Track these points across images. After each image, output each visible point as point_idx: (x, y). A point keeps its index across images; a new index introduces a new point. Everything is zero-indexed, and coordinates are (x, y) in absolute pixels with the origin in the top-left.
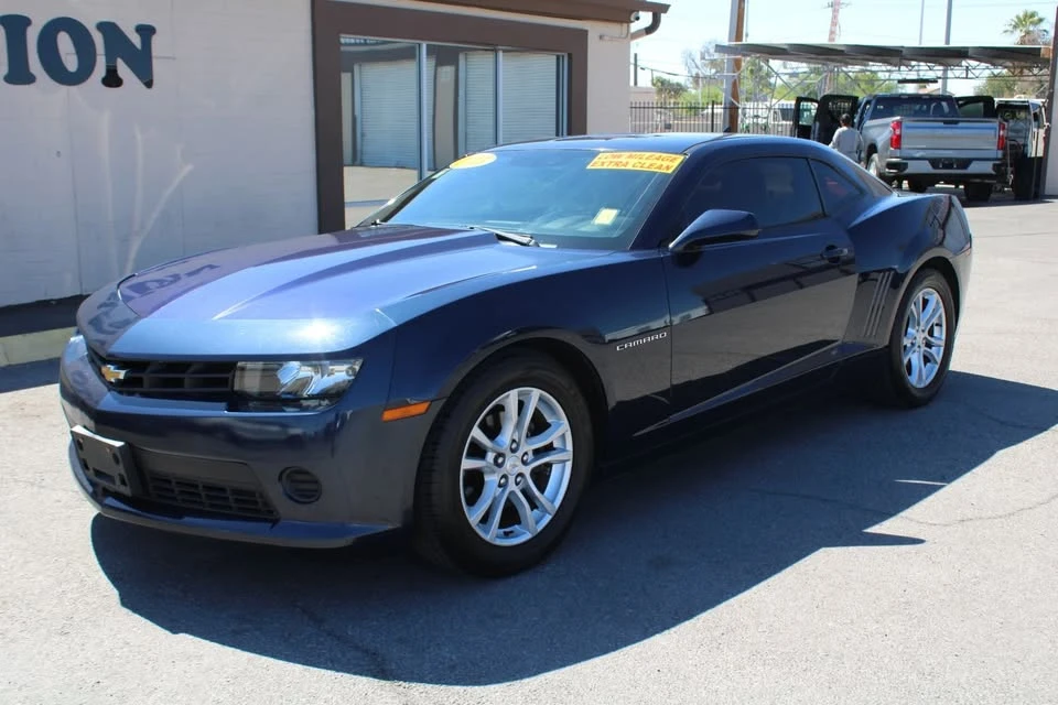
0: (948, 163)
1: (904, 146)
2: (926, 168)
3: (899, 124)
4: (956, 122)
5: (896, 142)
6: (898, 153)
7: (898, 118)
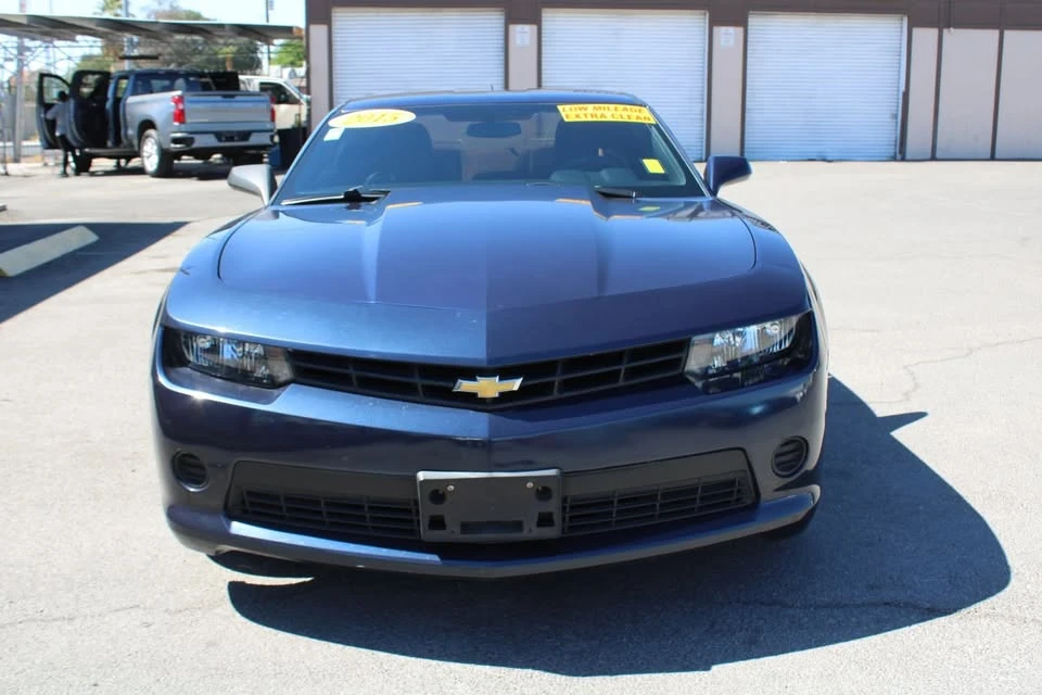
0: (230, 137)
1: (188, 120)
2: (211, 141)
3: (180, 100)
4: (233, 96)
5: (180, 116)
6: (183, 127)
7: (179, 93)
